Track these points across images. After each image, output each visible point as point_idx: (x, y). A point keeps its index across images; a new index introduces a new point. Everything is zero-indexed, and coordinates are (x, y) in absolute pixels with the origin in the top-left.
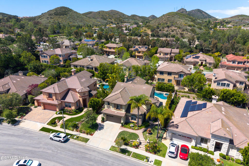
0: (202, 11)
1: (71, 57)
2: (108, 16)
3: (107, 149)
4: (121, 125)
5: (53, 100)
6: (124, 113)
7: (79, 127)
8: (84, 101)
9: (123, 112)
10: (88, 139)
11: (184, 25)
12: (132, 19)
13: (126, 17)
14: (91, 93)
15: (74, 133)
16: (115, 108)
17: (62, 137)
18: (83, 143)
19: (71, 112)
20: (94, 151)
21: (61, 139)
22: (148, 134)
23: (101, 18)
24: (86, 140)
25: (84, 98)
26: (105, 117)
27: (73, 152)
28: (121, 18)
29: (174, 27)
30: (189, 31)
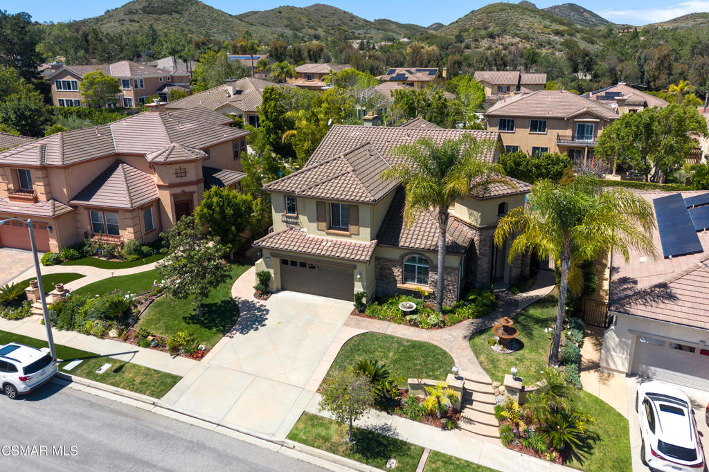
0: (582, 8)
2: (305, 19)
3: (274, 435)
4: (351, 306)
5: (36, 200)
6: (368, 243)
7: (136, 320)
9: (362, 239)
10: (175, 379)
11: (540, 31)
12: (378, 29)
13: (360, 23)
14: (218, 177)
15: (110, 346)
16: (323, 225)
17: (20, 367)
18: (141, 402)
19: (115, 257)
22: (497, 348)
23: (286, 26)
25: (178, 190)
26: (272, 271)
28: (345, 28)
29: (510, 37)
30: (558, 47)
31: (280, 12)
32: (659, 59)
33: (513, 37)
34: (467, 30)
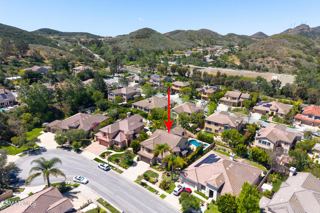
1: (134, 96)
2: (196, 36)
3: (133, 181)
4: (149, 165)
5: (107, 138)
6: (153, 156)
7: (119, 162)
8: (129, 142)
10: (123, 172)
11: (286, 55)
13: (220, 38)
14: (136, 135)
15: (115, 165)
16: (147, 152)
17: (105, 167)
18: (118, 174)
19: (117, 149)
20: (124, 180)
21: (104, 168)
22: (166, 176)
23: (188, 39)
24: (121, 172)
25: (128, 139)
26: (140, 158)
27: (110, 178)
28: (213, 40)
29: (271, 58)
30: (291, 63)
31: (187, 33)
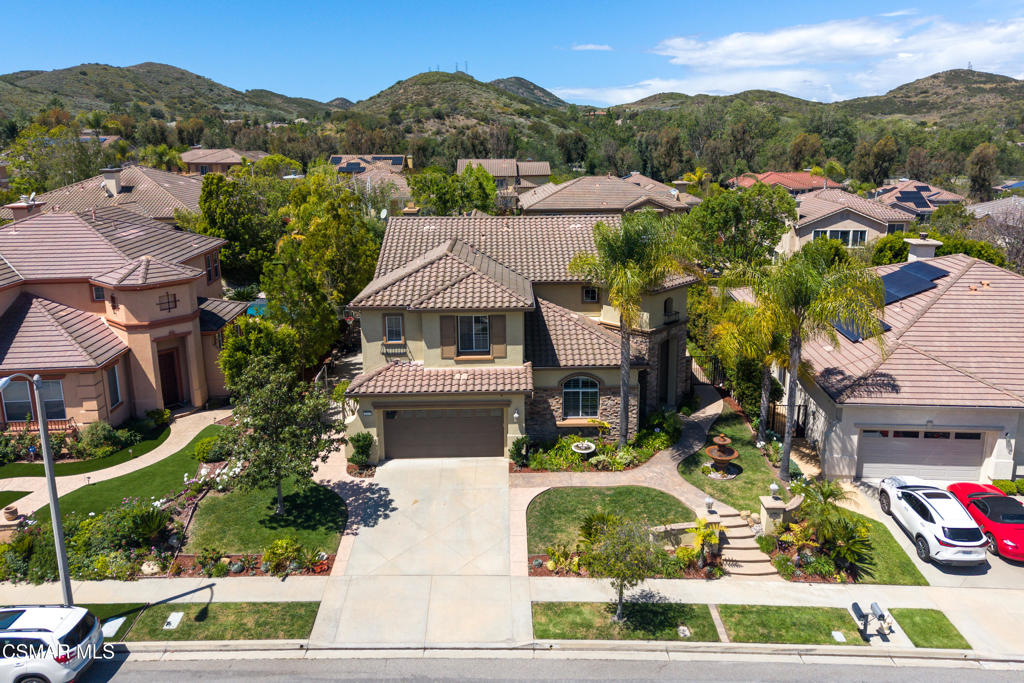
0: (532, 84)
3: (511, 640)
4: (506, 463)
6: (521, 367)
9: (511, 363)
10: (312, 609)
11: (500, 111)
13: (226, 95)
17: (52, 640)
19: (63, 456)
21: (41, 661)
22: (717, 475)
26: (373, 432)
29: (462, 117)
31: (84, 74)
32: (668, 142)
33: (467, 118)
34: (403, 107)
